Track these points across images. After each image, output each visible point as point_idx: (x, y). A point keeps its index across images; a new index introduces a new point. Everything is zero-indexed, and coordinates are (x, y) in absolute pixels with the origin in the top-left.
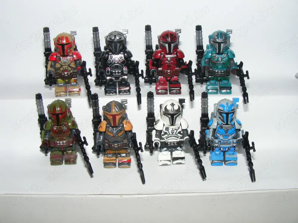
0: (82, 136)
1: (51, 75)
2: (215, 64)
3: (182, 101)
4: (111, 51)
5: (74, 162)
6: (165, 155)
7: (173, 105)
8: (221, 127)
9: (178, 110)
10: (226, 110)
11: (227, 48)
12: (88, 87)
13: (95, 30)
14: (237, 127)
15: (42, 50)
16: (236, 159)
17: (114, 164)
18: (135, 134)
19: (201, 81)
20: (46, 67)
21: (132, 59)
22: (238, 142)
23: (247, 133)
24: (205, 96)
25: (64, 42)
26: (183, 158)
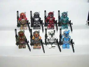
0: (27, 40)
1: (19, 24)
2: (63, 21)
3: (54, 31)
4: (35, 17)
5: (25, 48)
6: (50, 46)
7: (52, 32)
8: (65, 38)
9: (54, 33)
10: (66, 33)
11: (67, 17)
12: (29, 27)
13: (31, 12)
14: (69, 38)
15: (16, 17)
16: (69, 47)
17: (36, 48)
18: (42, 40)
19: (59, 26)
20: (18, 22)
21: (41, 20)
22: (70, 42)
23: (72, 40)
24: (61, 29)
25: (23, 15)
26: (55, 47)
